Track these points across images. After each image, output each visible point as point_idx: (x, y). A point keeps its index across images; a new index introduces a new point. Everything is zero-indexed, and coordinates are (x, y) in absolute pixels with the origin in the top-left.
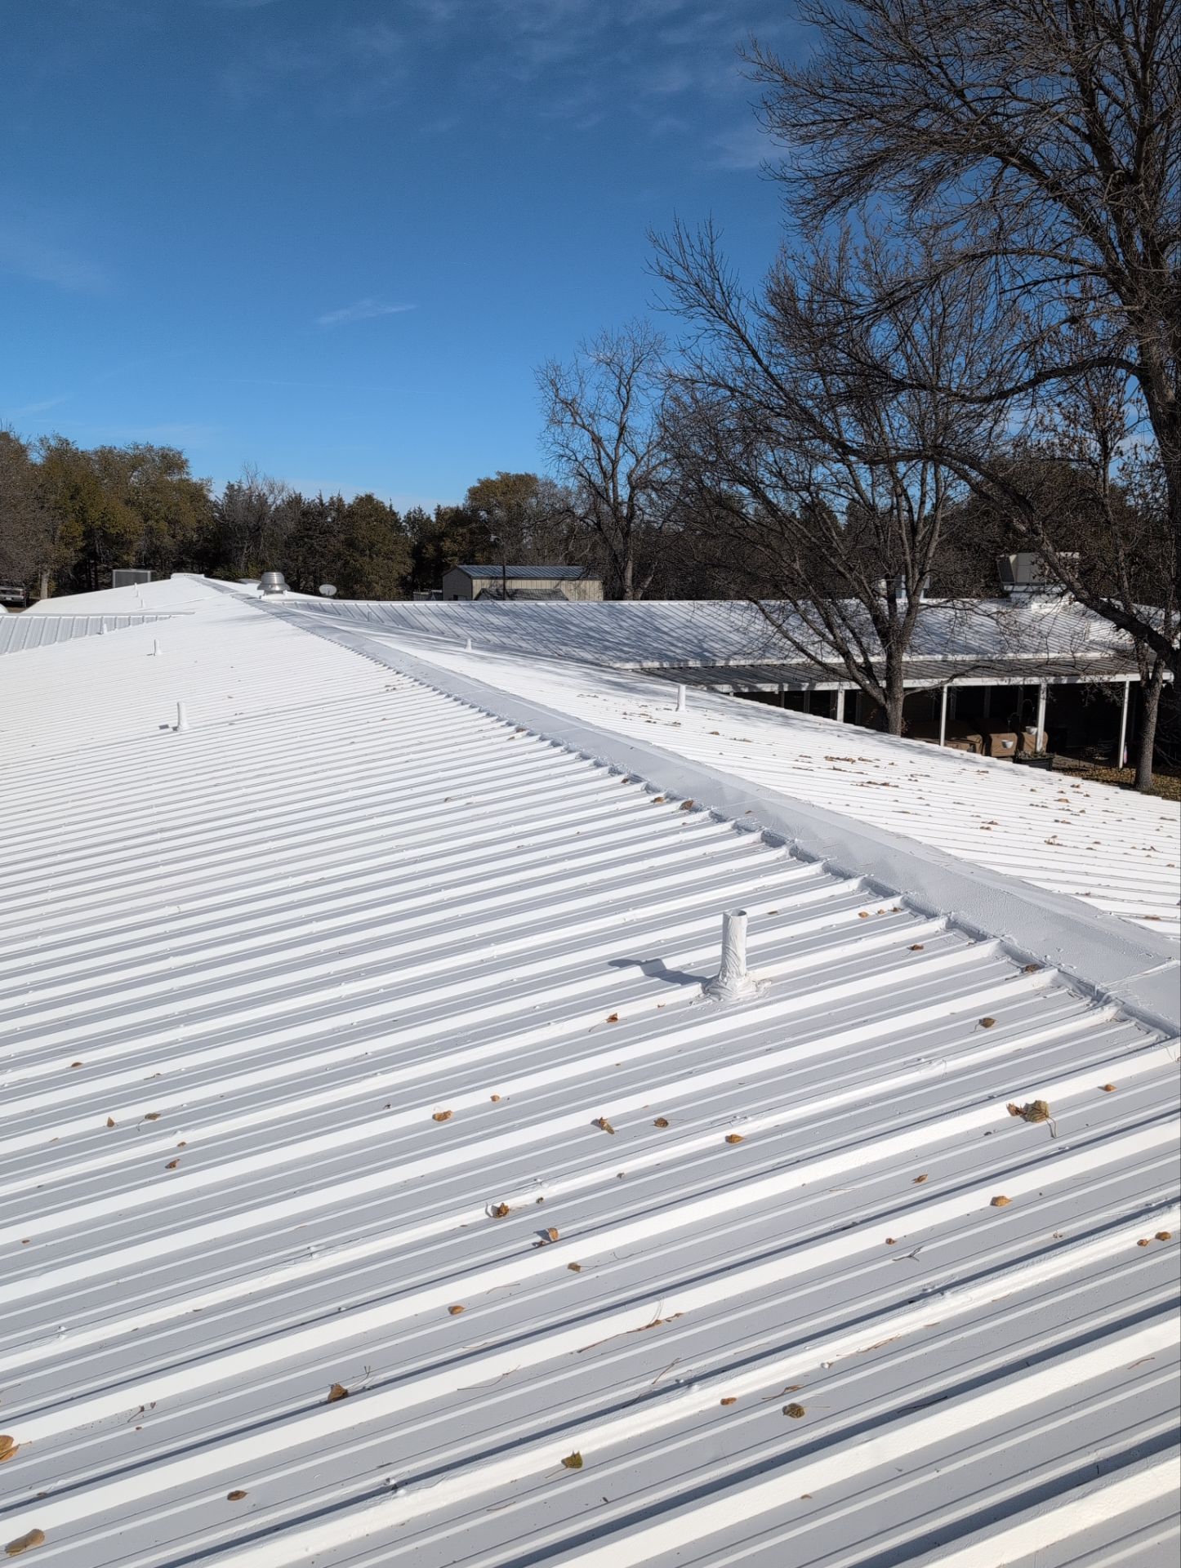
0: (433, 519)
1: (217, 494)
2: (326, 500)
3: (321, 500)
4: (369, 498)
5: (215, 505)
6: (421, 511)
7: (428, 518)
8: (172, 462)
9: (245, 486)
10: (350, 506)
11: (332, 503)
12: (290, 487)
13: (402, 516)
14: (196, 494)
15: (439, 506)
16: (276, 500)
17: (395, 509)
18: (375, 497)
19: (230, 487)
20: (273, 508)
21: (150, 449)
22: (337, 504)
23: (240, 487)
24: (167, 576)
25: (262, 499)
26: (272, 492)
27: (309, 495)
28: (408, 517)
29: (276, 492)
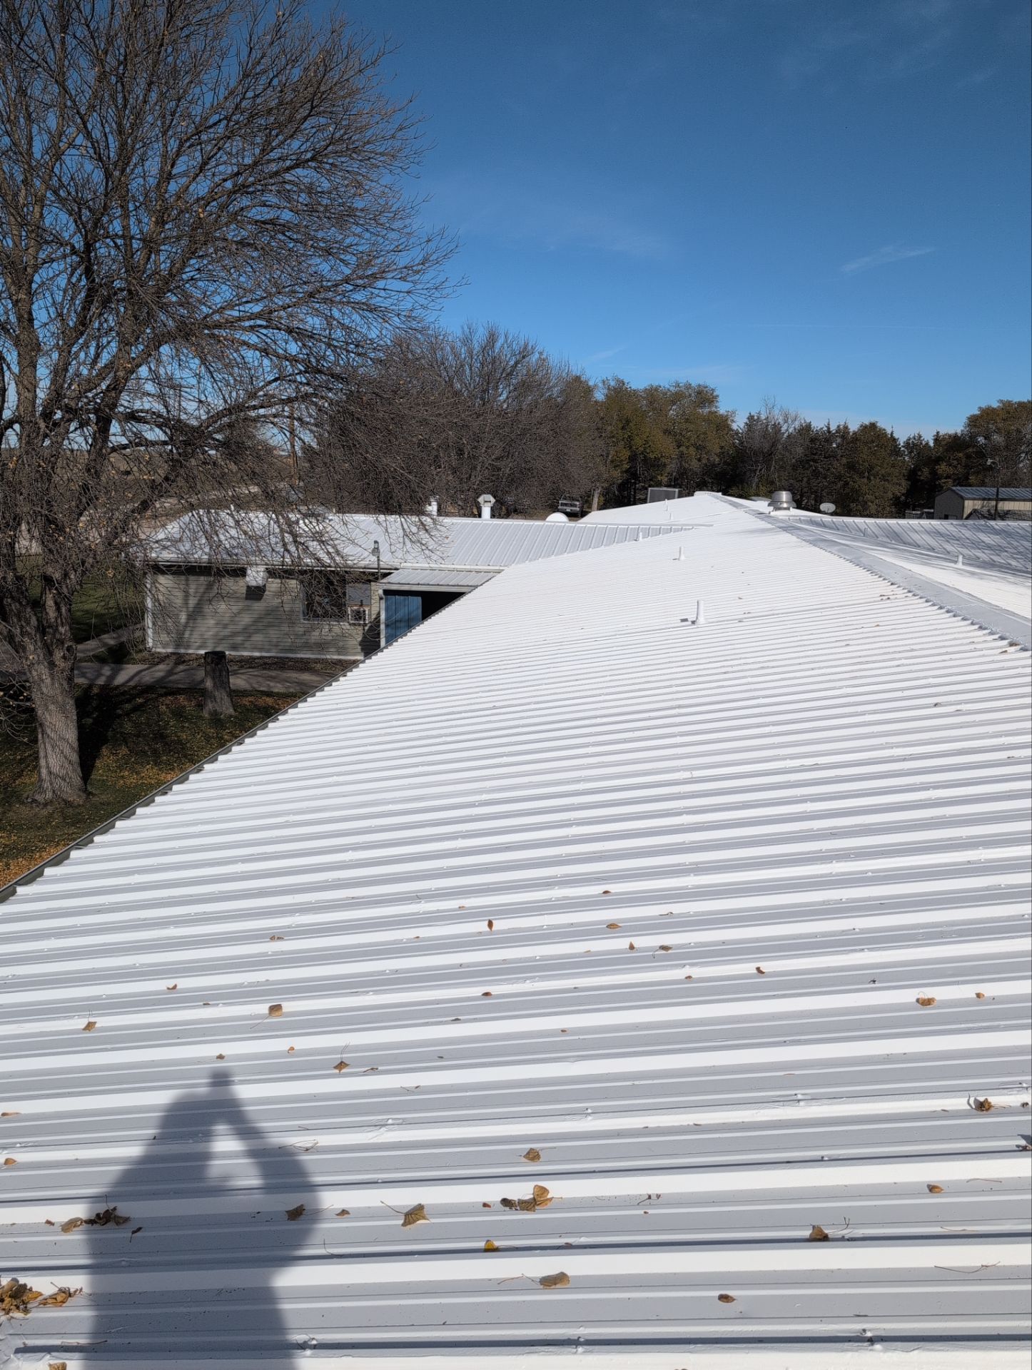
0: (931, 444)
1: (739, 424)
2: (833, 428)
3: (829, 428)
4: (873, 426)
5: (737, 433)
6: (920, 437)
7: (927, 444)
8: (705, 397)
9: (763, 417)
10: (855, 433)
11: (838, 430)
12: (802, 417)
13: (902, 441)
14: (722, 424)
15: (938, 433)
16: (788, 429)
17: (896, 435)
18: (878, 425)
19: (751, 418)
20: (786, 435)
21: (688, 386)
22: (843, 432)
23: (758, 418)
24: (691, 494)
25: (777, 427)
26: (786, 421)
27: (818, 424)
28: (907, 444)
29: (790, 421)
